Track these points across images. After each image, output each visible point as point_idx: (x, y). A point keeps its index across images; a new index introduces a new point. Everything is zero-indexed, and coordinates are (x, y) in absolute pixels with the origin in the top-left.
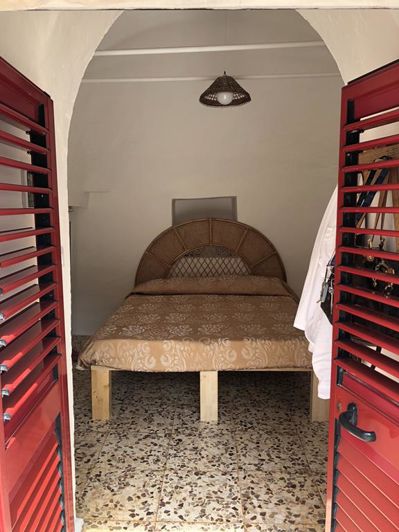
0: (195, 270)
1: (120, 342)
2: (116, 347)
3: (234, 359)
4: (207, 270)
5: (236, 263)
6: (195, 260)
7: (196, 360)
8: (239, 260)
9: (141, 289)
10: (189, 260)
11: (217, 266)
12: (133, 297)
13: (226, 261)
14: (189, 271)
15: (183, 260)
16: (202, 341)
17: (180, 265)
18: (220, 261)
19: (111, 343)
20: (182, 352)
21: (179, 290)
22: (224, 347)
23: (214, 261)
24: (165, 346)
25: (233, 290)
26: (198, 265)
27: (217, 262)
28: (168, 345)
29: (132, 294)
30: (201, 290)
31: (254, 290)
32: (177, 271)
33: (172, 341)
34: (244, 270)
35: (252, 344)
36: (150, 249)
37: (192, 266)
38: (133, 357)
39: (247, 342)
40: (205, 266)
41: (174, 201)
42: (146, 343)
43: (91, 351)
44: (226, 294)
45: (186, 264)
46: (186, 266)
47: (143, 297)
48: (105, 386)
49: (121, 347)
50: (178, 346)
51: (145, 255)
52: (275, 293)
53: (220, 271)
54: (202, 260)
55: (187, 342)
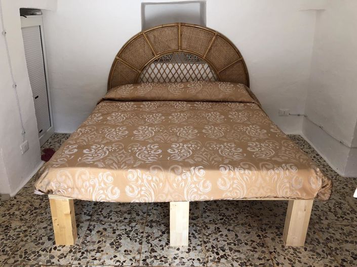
0: (164, 76)
1: (79, 170)
2: (73, 176)
3: (208, 190)
4: (176, 76)
5: (203, 69)
6: (165, 66)
7: (166, 190)
8: (206, 66)
9: (112, 95)
10: (159, 66)
11: (185, 72)
12: (103, 104)
13: (194, 67)
14: (159, 76)
15: (153, 66)
16: (173, 170)
17: (150, 71)
18: (188, 67)
19: (68, 171)
20: (149, 182)
21: (148, 96)
22: (197, 177)
23: (182, 67)
24: (130, 176)
25: (201, 97)
26: (167, 71)
27: (184, 68)
28: (133, 175)
29: (103, 100)
30: (170, 97)
31: (221, 97)
32: (147, 75)
33: (139, 171)
34: (210, 75)
35: (229, 174)
36: (120, 54)
37: (162, 71)
38: (94, 187)
39: (224, 172)
40: (173, 71)
41: (143, 5)
42: (108, 172)
43: (46, 180)
44: (195, 101)
45: (156, 70)
46: (156, 71)
47: (114, 104)
48: (66, 215)
49: (80, 175)
50: (145, 177)
51: (116, 60)
52: (240, 100)
53: (188, 76)
54: (170, 66)
55: (156, 172)
